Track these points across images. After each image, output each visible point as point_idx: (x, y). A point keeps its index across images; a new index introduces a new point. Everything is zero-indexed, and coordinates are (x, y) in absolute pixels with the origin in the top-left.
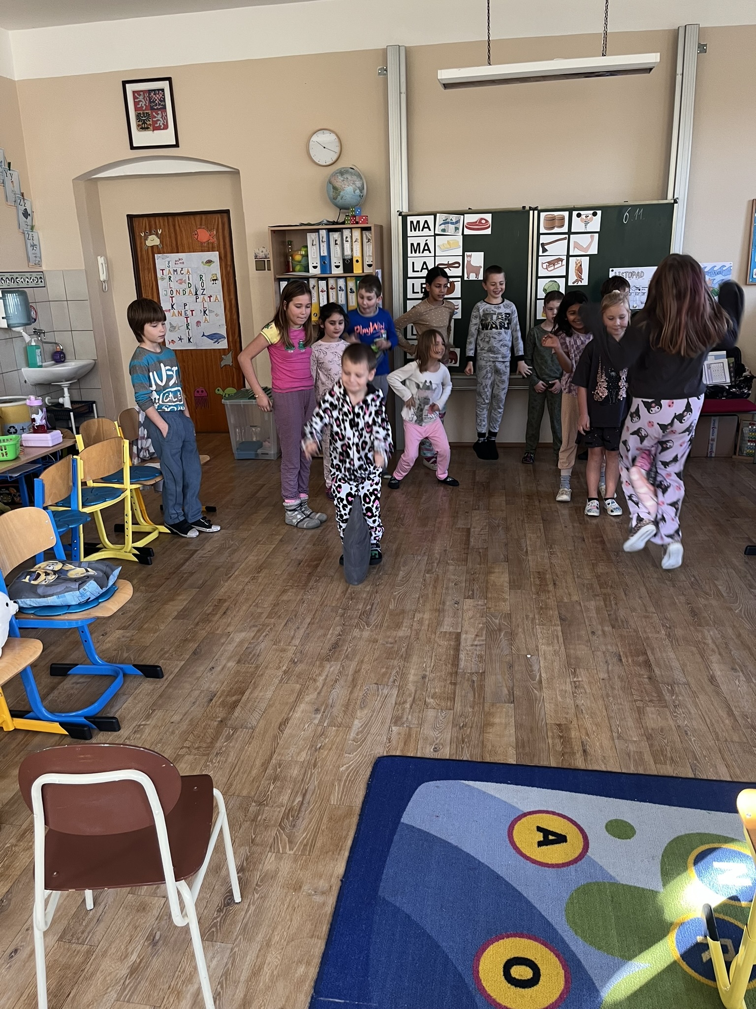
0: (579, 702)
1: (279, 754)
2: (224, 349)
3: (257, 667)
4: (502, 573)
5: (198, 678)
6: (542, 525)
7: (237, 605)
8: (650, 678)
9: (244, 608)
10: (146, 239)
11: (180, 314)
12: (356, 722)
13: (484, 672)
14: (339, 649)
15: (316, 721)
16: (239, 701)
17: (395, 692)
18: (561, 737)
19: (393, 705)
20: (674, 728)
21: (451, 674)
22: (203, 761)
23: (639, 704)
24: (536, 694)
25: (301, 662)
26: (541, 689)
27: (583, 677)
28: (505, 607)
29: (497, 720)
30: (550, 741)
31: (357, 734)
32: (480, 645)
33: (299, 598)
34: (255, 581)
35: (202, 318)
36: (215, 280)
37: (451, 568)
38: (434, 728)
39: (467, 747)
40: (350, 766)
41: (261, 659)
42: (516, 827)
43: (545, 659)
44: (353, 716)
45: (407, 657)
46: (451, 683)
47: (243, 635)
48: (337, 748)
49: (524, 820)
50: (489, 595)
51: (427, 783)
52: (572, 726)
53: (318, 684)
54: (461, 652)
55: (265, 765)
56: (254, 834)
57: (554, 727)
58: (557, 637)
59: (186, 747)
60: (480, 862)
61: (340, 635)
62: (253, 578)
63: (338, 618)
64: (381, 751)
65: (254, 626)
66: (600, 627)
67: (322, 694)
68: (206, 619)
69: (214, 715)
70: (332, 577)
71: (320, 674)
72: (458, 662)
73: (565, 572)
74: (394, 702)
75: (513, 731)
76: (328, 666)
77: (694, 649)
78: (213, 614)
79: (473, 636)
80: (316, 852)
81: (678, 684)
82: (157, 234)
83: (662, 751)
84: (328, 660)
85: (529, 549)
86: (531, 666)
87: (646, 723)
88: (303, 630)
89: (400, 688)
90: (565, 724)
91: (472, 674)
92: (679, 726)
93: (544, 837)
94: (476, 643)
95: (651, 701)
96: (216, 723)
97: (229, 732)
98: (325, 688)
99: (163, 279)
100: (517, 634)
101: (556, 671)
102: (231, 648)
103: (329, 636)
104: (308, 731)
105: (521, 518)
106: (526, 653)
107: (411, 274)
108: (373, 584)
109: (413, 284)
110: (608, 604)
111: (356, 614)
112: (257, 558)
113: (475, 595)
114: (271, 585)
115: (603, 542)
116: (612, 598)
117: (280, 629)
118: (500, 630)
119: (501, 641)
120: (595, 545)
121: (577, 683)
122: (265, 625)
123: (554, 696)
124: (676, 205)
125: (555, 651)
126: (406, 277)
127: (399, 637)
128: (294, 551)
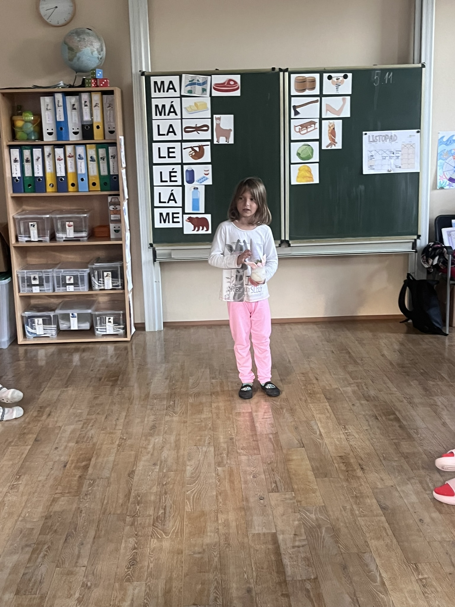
3: (42, 598)
4: (302, 460)
6: (327, 404)
13: (317, 578)
14: (140, 565)
21: (280, 583)
24: (382, 599)
25: (96, 586)
26: (386, 592)
27: (427, 573)
28: (317, 499)
32: (303, 546)
33: (75, 506)
34: (16, 490)
37: (244, 458)
41: (45, 586)
43: (379, 555)
45: (222, 568)
46: (283, 595)
47: (15, 558)
50: (296, 487)
54: (283, 556)
58: (385, 529)
61: (135, 548)
62: (13, 487)
63: (127, 528)
65: (27, 546)
66: (426, 514)
70: (108, 479)
71: (123, 600)
72: (284, 568)
73: (368, 454)
76: (131, 588)
79: (292, 536)
84: (128, 580)
85: (322, 430)
86: (367, 566)
88: (89, 546)
91: (303, 581)
94: (297, 544)
100: (339, 529)
101: (396, 568)
103: (122, 551)
105: (303, 398)
106: (355, 550)
107: (156, 137)
108: (159, 484)
109: (159, 148)
110: (425, 486)
111: (149, 521)
112: (11, 463)
113: (279, 489)
114: (36, 494)
115: (397, 419)
116: (428, 480)
117: (60, 547)
118: (319, 526)
119: (324, 539)
120: (390, 422)
121: (424, 580)
122: (40, 543)
123: (404, 599)
124: (423, 69)
125: (387, 545)
126: (151, 141)
127: (207, 545)
128: (56, 452)
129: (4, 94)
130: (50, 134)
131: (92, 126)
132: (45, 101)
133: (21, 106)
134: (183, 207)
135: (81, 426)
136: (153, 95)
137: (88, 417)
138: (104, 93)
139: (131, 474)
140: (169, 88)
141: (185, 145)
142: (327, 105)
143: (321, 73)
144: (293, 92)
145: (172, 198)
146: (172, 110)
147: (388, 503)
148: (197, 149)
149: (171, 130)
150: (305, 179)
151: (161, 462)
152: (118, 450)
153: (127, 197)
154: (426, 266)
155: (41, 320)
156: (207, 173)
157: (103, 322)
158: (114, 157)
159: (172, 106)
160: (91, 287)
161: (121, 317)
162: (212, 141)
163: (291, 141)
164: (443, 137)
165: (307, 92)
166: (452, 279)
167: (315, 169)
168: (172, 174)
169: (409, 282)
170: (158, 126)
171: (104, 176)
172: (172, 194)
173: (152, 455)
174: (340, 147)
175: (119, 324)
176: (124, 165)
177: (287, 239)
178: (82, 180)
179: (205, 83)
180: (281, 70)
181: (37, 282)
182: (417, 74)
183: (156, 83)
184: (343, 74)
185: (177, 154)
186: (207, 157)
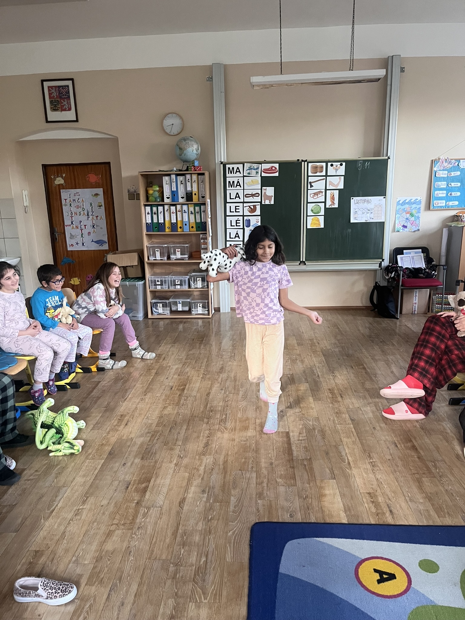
0: (379, 476)
1: (183, 525)
2: (106, 250)
3: (156, 462)
4: (307, 390)
5: (116, 472)
6: (323, 358)
7: (134, 418)
8: (419, 458)
9: (139, 420)
10: (55, 180)
11: (77, 227)
12: (232, 498)
13: (311, 458)
14: (210, 447)
15: (205, 499)
16: (147, 487)
17: (254, 475)
18: (373, 502)
19: (255, 485)
20: (444, 492)
21: (289, 461)
22: (129, 534)
23: (417, 476)
24: (348, 473)
25: (186, 457)
26: (351, 468)
27: (375, 459)
28: (314, 413)
29: (327, 492)
30: (366, 505)
31: (235, 507)
32: (304, 440)
33: (175, 412)
34: (144, 401)
35: (91, 230)
36: (101, 206)
38: (286, 500)
39: (313, 513)
40: (235, 531)
41: (157, 455)
42: (360, 570)
43: (348, 447)
44: (229, 495)
45: (257, 451)
46: (290, 467)
47: (142, 439)
48: (223, 518)
49: (364, 564)
50: (302, 406)
51: (291, 541)
52: (377, 494)
53: (200, 472)
54: (292, 445)
55: (175, 534)
56: (176, 589)
57: (367, 495)
58: (352, 432)
59: (115, 524)
60: (341, 599)
62: (142, 399)
64: (254, 520)
65: (148, 433)
66: (377, 424)
67: (205, 479)
68: (114, 429)
69: (131, 499)
70: (195, 396)
71: (200, 465)
72: (292, 452)
73: (345, 388)
74: (255, 483)
75: (340, 500)
76: (205, 459)
77: (441, 437)
78: (118, 425)
79: (298, 434)
80: (224, 600)
81: (438, 461)
82: (62, 177)
83: (441, 509)
84: (204, 455)
85: (319, 374)
86: (340, 453)
87: (425, 489)
88: (183, 434)
89: (257, 472)
90: (373, 493)
91: (303, 460)
92: (446, 490)
93: (380, 576)
94: (301, 438)
95: (424, 473)
96: (134, 505)
97: (144, 511)
98: (206, 475)
99: (66, 205)
100: (326, 431)
101: (357, 455)
102: (135, 449)
103: (201, 438)
104: (200, 507)
105: (310, 354)
106: (334, 444)
107: (228, 200)
108: (223, 401)
109: (230, 207)
110: (378, 408)
111: (217, 421)
112: (141, 386)
113: (292, 405)
114: (155, 404)
115: (364, 368)
116: (380, 404)
117: (167, 434)
118: (314, 429)
119: (316, 437)
120: (360, 370)
121: (373, 463)
122: (156, 432)
123: (361, 473)
124: (389, 160)
125: (353, 442)
126: (226, 202)
127: (249, 437)
128: (167, 380)
129: (142, 175)
130: (168, 198)
131: (192, 193)
132: (166, 179)
133: (152, 182)
134: (243, 241)
135: (181, 366)
136: (228, 175)
137: (186, 361)
138: (199, 174)
139: (209, 394)
140: (237, 172)
141: (245, 205)
142: (330, 182)
143: (327, 162)
144: (310, 174)
145: (237, 236)
146: (238, 184)
147: (355, 417)
148: (252, 207)
149: (237, 196)
150: (316, 225)
151: (225, 388)
152: (201, 381)
153: (211, 235)
154: (387, 278)
155: (161, 305)
156: (257, 221)
157: (196, 307)
158: (204, 211)
159: (238, 182)
160: (189, 286)
161: (206, 304)
162: (261, 202)
163: (307, 203)
164: (400, 201)
165: (318, 174)
166: (402, 286)
167: (322, 219)
168: (238, 222)
169: (377, 287)
170: (230, 193)
171: (198, 223)
172: (237, 233)
173: (220, 384)
174: (337, 207)
175: (205, 308)
176: (210, 216)
177: (304, 260)
178: (186, 225)
179: (258, 168)
180: (302, 161)
181: (159, 283)
182: (385, 163)
183: (229, 168)
184: (340, 163)
185: (241, 210)
186: (258, 212)
